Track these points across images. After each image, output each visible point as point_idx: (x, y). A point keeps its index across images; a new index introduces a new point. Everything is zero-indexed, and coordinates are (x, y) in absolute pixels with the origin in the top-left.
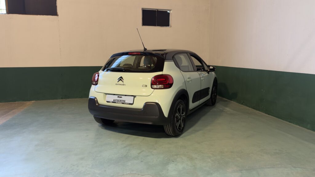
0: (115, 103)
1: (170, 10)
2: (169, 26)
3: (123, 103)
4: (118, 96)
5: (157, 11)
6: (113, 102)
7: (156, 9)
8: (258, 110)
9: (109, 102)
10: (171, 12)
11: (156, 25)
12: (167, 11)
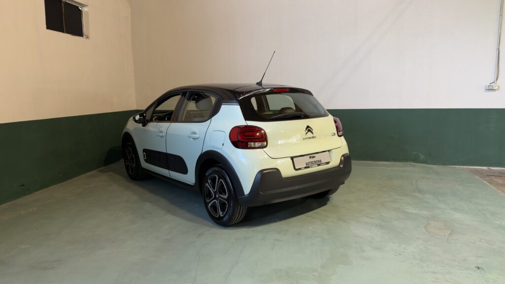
1: (83, 5)
2: (83, 36)
3: (319, 165)
4: (310, 156)
5: (65, 2)
9: (300, 169)
10: (84, 10)
11: (65, 30)
12: (78, 7)
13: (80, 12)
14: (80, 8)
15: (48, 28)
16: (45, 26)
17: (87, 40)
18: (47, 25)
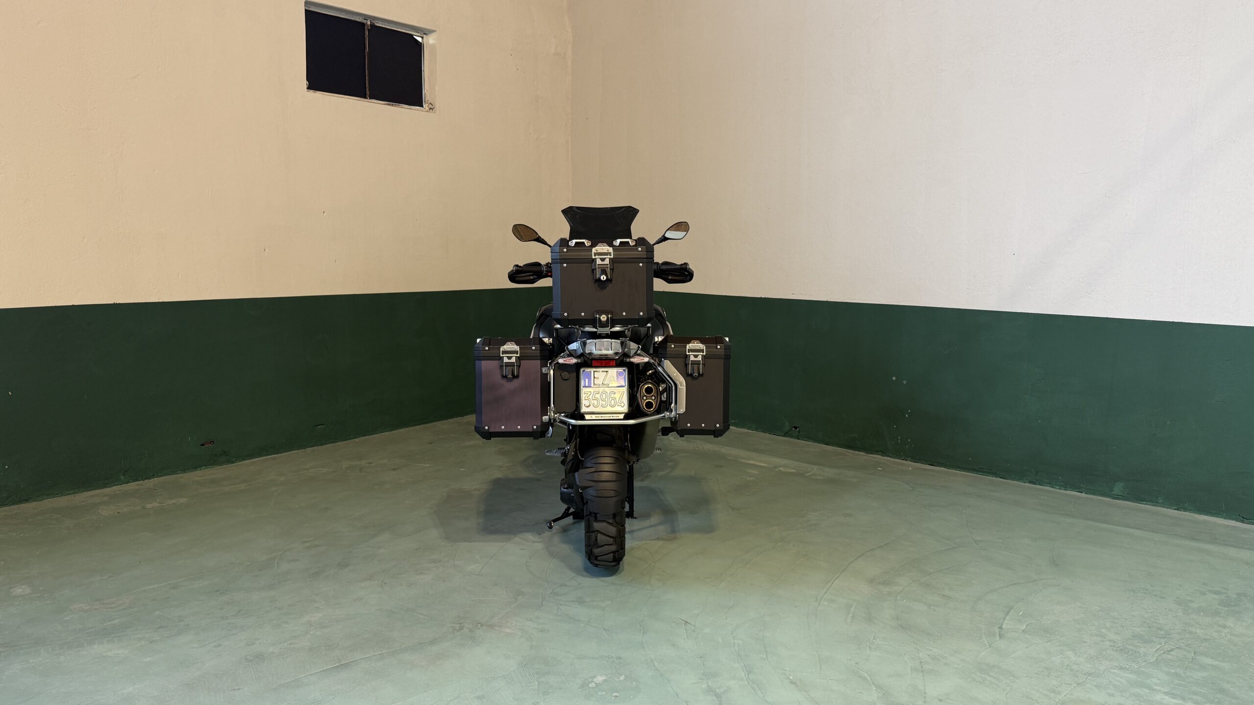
1: (425, 32)
2: (422, 106)
5: (373, 26)
7: (366, 17)
8: (877, 452)
10: (428, 42)
11: (368, 92)
12: (412, 36)
13: (419, 47)
14: (419, 39)
15: (310, 87)
16: (305, 83)
17: (431, 114)
18: (309, 77)
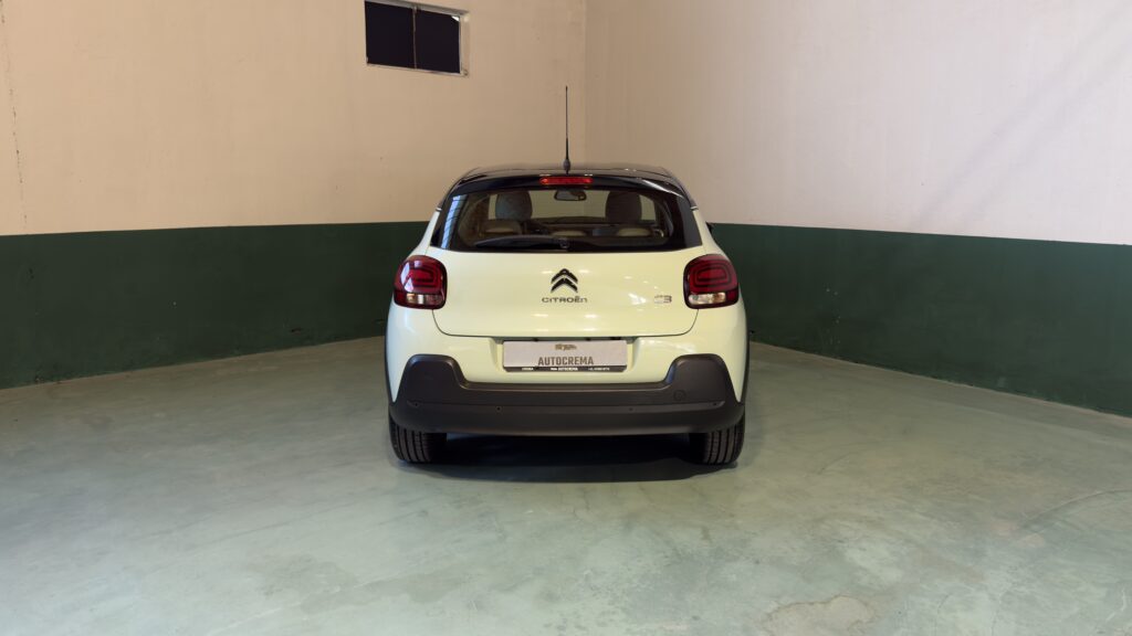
0: (547, 369)
1: (461, 13)
2: (456, 70)
3: (582, 369)
4: (558, 343)
5: (419, 11)
6: (537, 369)
7: (413, 4)
9: (519, 369)
10: (464, 20)
11: (415, 64)
12: (450, 17)
13: (456, 24)
14: (457, 19)
15: (370, 61)
16: (364, 58)
17: (466, 79)
18: (368, 55)
